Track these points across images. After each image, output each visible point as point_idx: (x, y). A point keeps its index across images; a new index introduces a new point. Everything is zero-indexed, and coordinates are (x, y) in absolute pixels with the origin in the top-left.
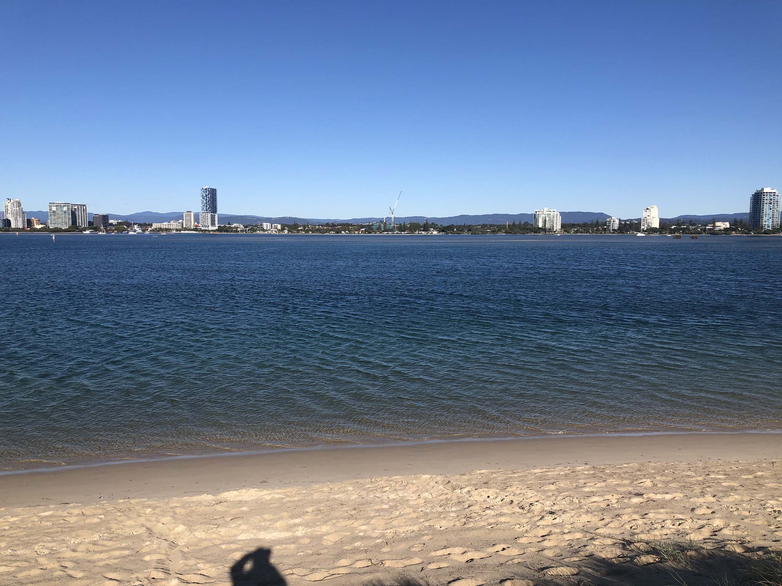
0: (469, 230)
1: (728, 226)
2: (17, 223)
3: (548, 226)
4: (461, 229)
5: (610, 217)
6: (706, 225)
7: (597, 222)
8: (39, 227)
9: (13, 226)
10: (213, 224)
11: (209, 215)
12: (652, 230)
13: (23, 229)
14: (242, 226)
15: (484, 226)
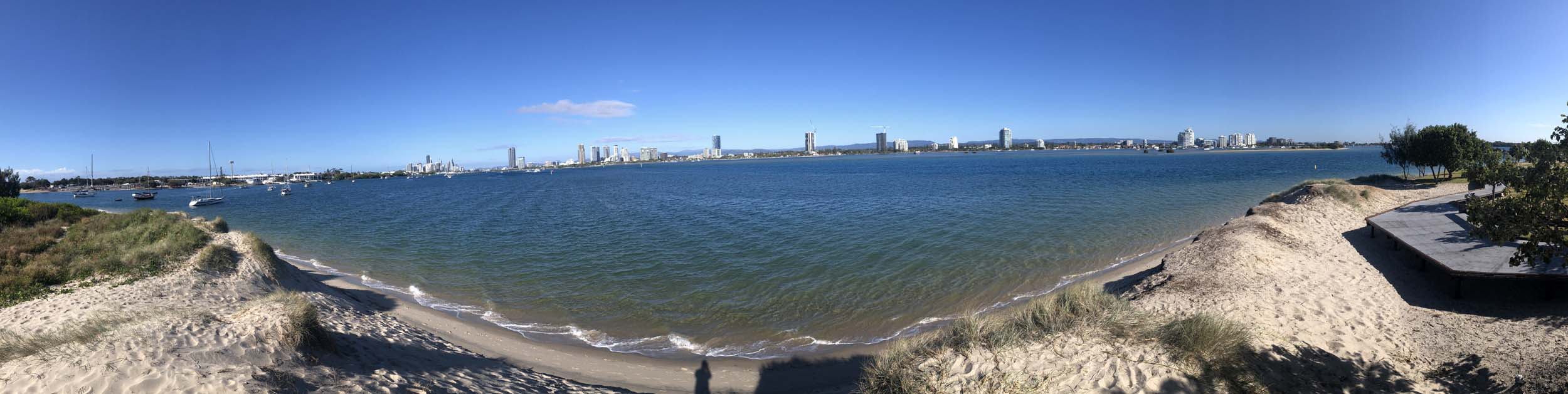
0: (859, 152)
1: (991, 146)
2: (626, 159)
3: (901, 148)
4: (855, 152)
5: (934, 143)
6: (981, 146)
7: (927, 147)
8: (635, 160)
9: (624, 160)
10: (718, 155)
11: (717, 150)
12: (956, 149)
13: (629, 162)
14: (733, 155)
15: (868, 149)
